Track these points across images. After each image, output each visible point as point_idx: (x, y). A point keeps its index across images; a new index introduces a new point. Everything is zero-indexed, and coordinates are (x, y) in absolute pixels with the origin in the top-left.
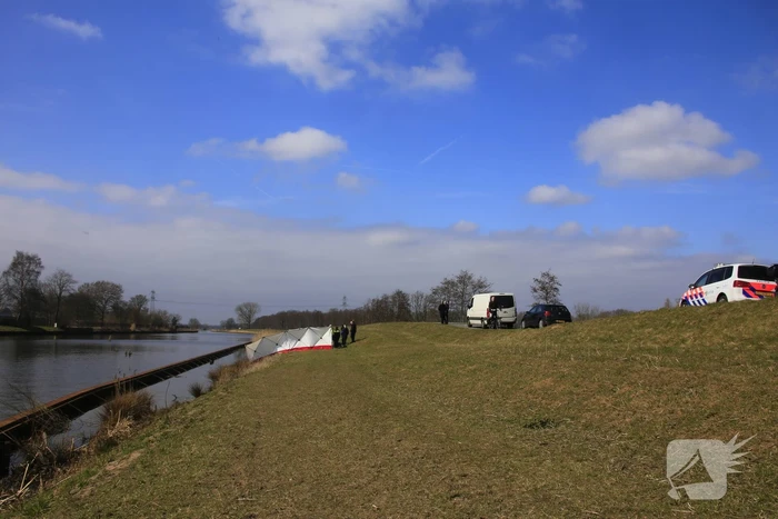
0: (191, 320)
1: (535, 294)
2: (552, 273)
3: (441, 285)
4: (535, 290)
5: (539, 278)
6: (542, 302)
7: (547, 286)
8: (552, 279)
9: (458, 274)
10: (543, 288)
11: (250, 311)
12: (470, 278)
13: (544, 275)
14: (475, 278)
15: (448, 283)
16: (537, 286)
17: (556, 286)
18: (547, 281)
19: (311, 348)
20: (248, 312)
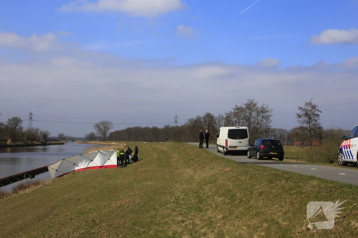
0: (59, 135)
1: (300, 119)
2: (314, 103)
3: (233, 111)
4: (299, 116)
5: (303, 107)
6: (305, 125)
7: (310, 113)
8: (314, 107)
9: (246, 102)
10: (306, 114)
11: (106, 127)
12: (255, 105)
13: (307, 104)
14: (259, 105)
15: (238, 109)
16: (301, 113)
17: (317, 113)
18: (310, 108)
19: (101, 167)
20: (103, 129)
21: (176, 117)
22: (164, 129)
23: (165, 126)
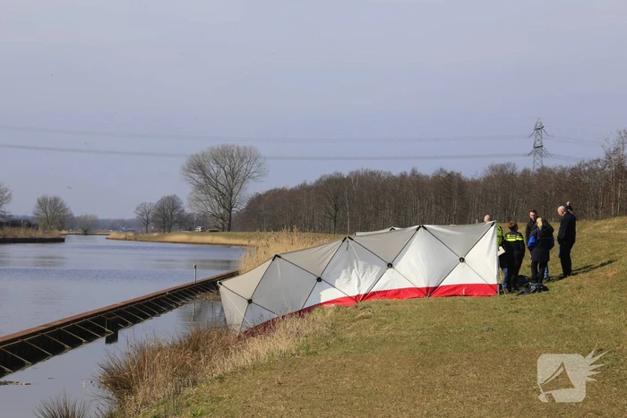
19: (430, 291)
20: (222, 179)
21: (539, 129)
22: (488, 179)
23: (493, 168)
